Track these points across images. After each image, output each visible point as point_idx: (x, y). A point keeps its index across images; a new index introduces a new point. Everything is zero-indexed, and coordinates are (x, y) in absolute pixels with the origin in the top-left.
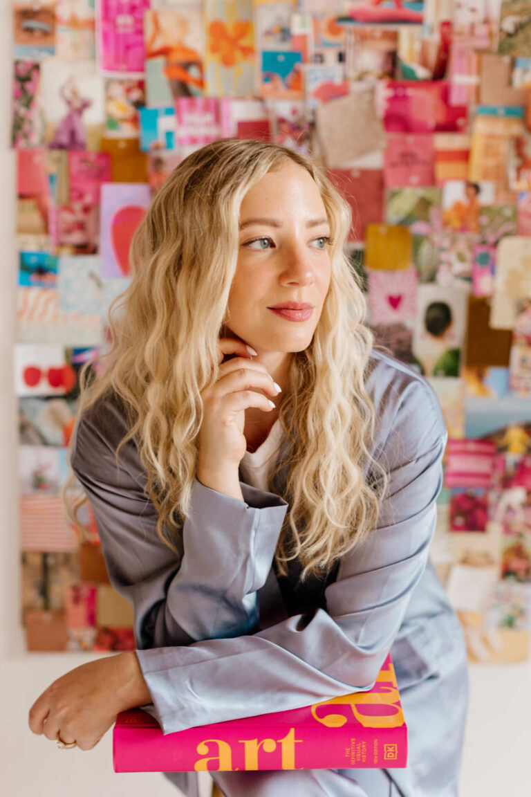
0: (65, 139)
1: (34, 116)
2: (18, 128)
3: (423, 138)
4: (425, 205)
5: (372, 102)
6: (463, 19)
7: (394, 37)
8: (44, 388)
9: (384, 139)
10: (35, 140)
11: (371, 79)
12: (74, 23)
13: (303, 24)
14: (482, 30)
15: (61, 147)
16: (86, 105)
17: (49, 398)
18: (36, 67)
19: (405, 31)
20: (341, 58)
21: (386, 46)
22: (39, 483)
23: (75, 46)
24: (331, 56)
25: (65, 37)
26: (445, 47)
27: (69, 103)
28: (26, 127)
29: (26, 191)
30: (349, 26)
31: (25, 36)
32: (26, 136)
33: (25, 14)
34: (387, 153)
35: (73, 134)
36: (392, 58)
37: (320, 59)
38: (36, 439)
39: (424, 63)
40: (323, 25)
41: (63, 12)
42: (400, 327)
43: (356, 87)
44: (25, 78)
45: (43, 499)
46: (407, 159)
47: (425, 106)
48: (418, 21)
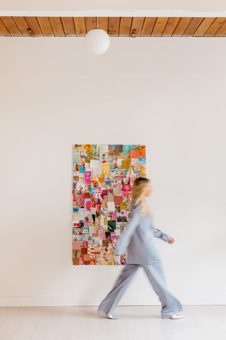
0: (80, 193)
1: (76, 190)
2: (73, 192)
3: (127, 192)
4: (128, 200)
5: (120, 187)
6: (131, 177)
7: (123, 179)
8: (76, 226)
9: (122, 192)
10: (76, 193)
11: (120, 184)
12: (81, 178)
13: (111, 177)
14: (134, 178)
15: (79, 194)
16: (82, 188)
17: (77, 228)
18: (76, 184)
19: (124, 178)
20: (116, 182)
21: (122, 180)
22: (76, 240)
23: (81, 181)
24: (115, 182)
25: (80, 180)
26: (129, 180)
27: (80, 188)
28: (75, 191)
29: (74, 200)
30: (117, 178)
31: (75, 180)
32: (75, 192)
33: (75, 177)
34: (122, 194)
35: (81, 192)
36: (123, 181)
37: (113, 182)
38: (75, 234)
39: (127, 182)
40: (113, 178)
41: (80, 177)
42: (125, 217)
43: (118, 185)
44: (74, 185)
45: (76, 242)
46: (125, 194)
47: (127, 188)
48: (126, 177)
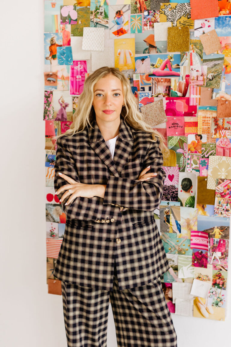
0: (60, 117)
1: (51, 109)
2: (46, 112)
3: (180, 118)
4: (181, 143)
5: (162, 104)
6: (194, 74)
7: (169, 81)
8: (53, 202)
9: (166, 118)
10: (51, 117)
11: (161, 96)
12: (63, 78)
13: (136, 77)
14: (201, 78)
15: (59, 120)
16: (66, 106)
17: (55, 205)
18: (52, 93)
19: (173, 79)
20: (150, 89)
21: (166, 84)
22: (52, 235)
23: (63, 86)
24: (147, 88)
25: (60, 82)
26: (187, 84)
27: (61, 105)
28: (48, 113)
29: (48, 134)
30: (153, 77)
31: (47, 82)
32: (48, 116)
33: (48, 76)
34: (167, 123)
35: (63, 115)
36: (169, 88)
37: (143, 89)
38: (51, 219)
39: (180, 91)
40: (144, 77)
41: (60, 75)
42: (173, 187)
43: (156, 99)
44: (48, 97)
45: (53, 240)
46: (175, 125)
47: (181, 106)
48: (179, 76)
